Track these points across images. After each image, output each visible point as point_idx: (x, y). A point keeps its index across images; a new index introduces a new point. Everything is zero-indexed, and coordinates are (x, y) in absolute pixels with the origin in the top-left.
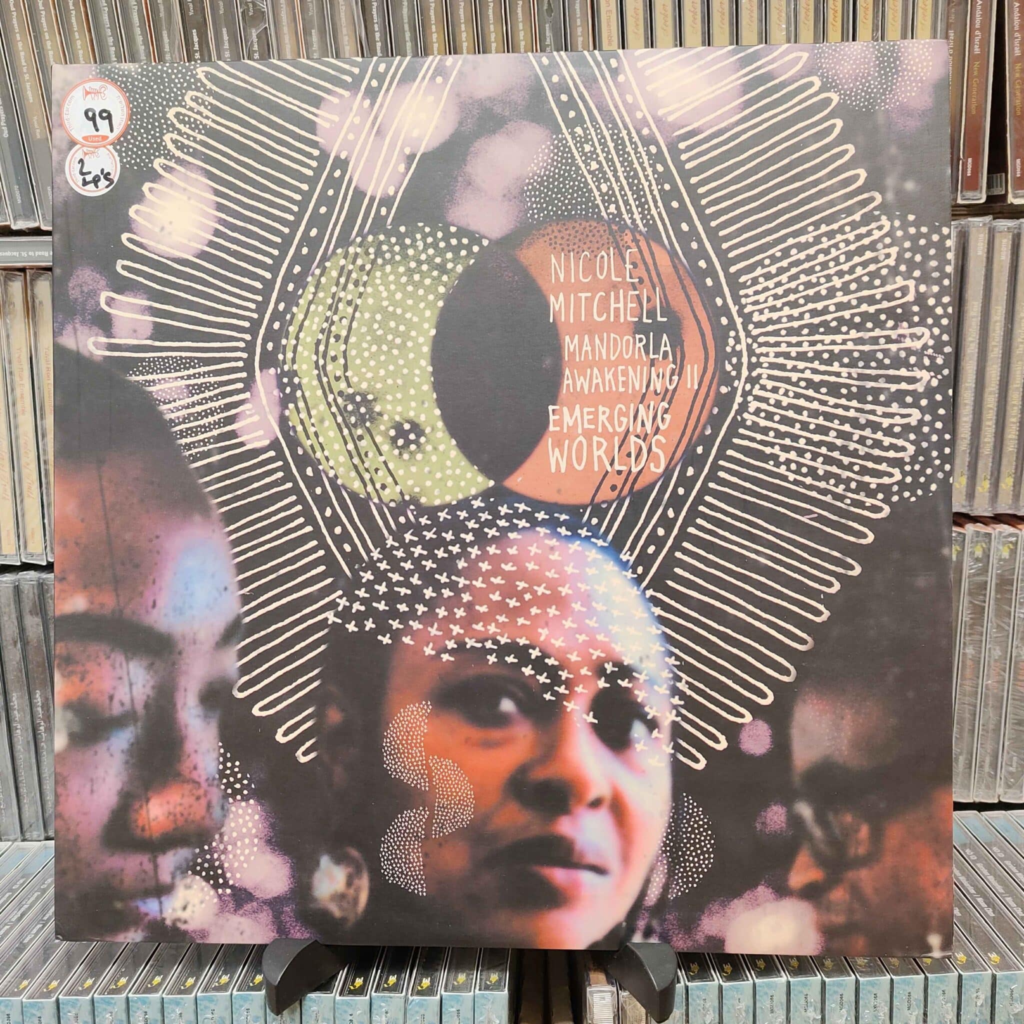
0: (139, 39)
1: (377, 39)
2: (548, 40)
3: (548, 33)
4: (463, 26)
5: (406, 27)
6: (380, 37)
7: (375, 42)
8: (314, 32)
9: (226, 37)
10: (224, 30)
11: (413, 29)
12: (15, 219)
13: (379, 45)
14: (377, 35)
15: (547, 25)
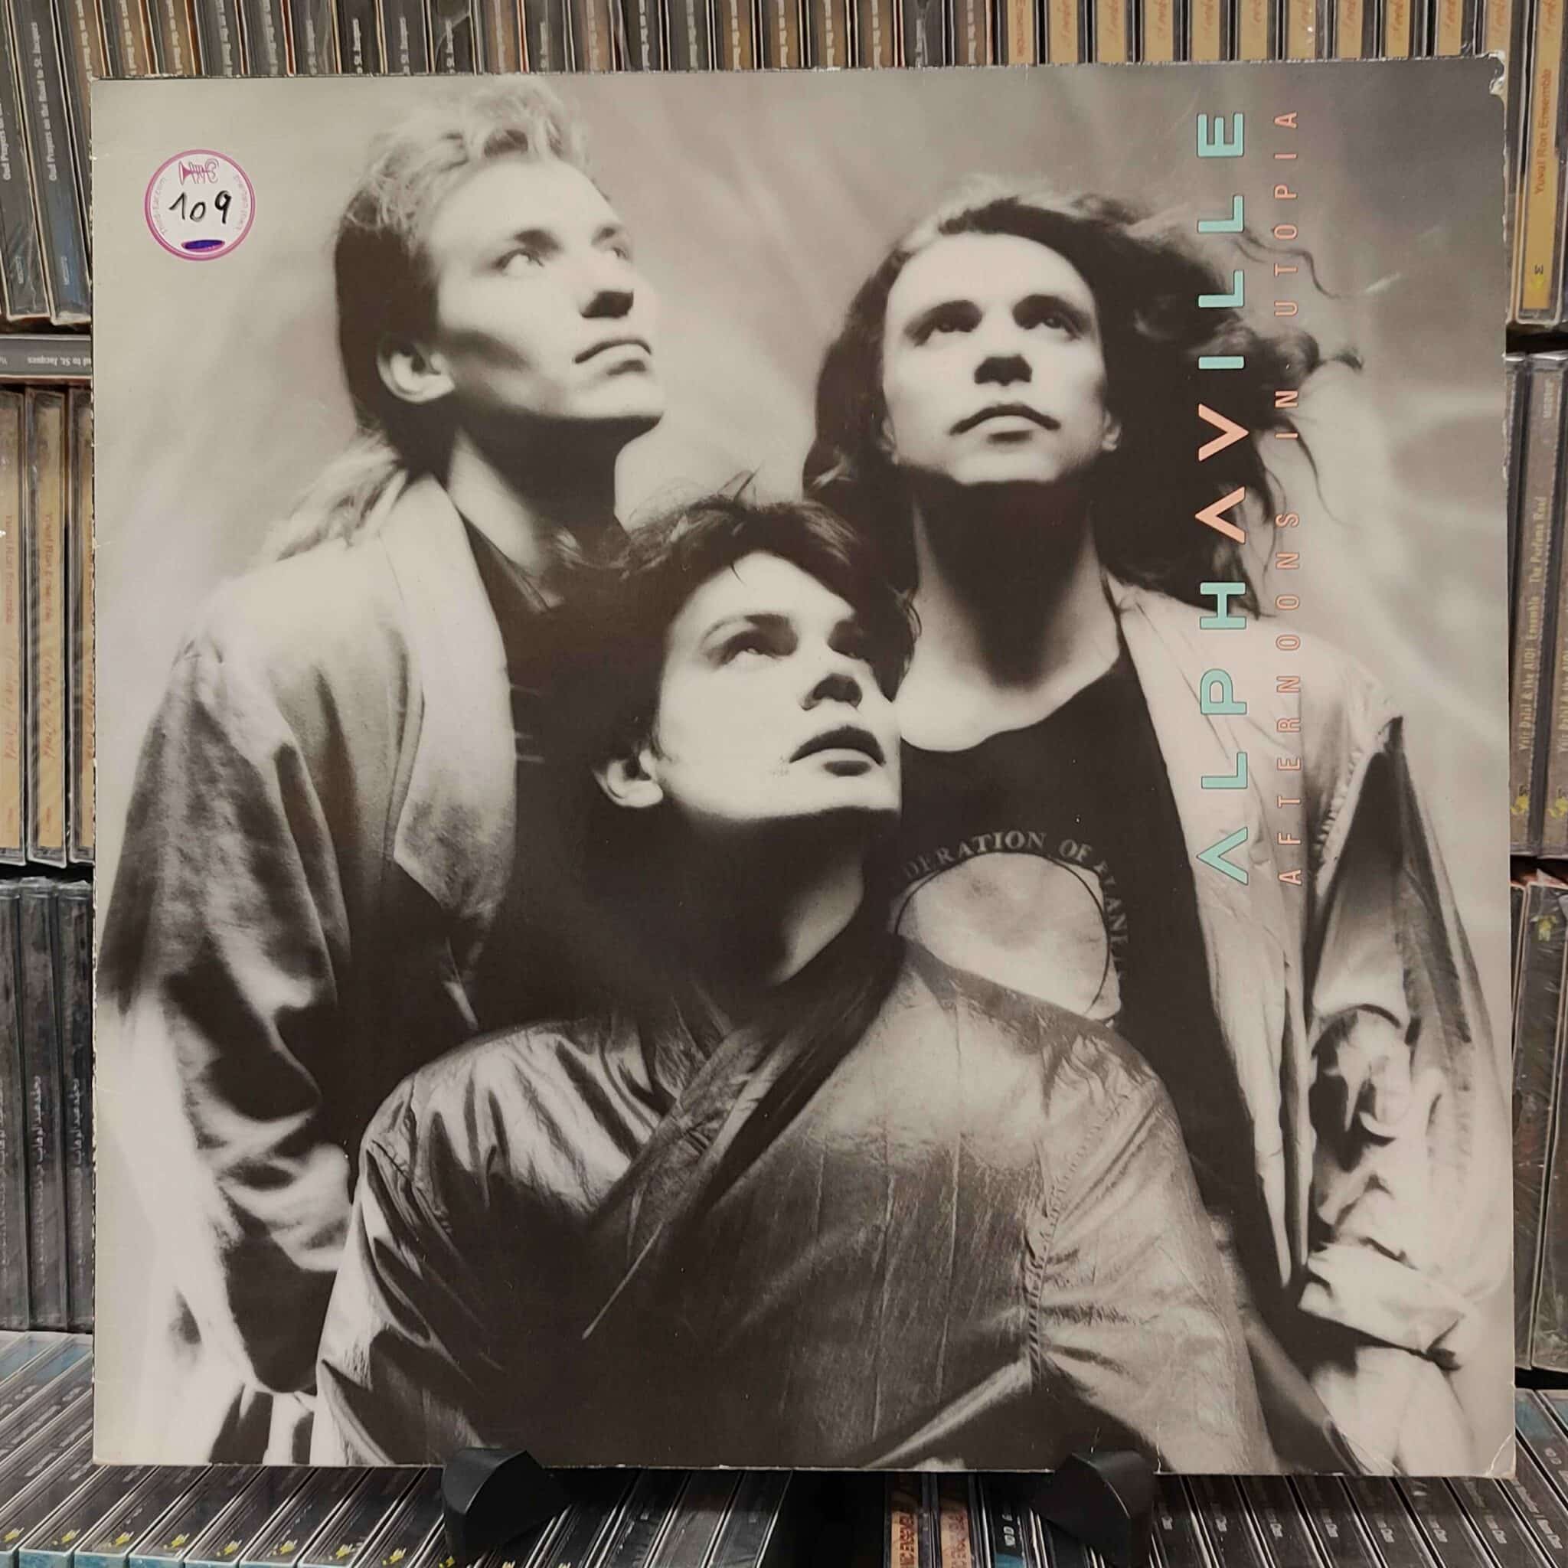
0: (269, 32)
1: (644, 38)
2: (919, 45)
3: (920, 34)
4: (782, 23)
5: (691, 21)
6: (648, 37)
7: (640, 43)
8: (544, 27)
9: (404, 32)
10: (403, 21)
11: (701, 23)
12: (59, 308)
13: (645, 48)
14: (644, 33)
15: (919, 23)
